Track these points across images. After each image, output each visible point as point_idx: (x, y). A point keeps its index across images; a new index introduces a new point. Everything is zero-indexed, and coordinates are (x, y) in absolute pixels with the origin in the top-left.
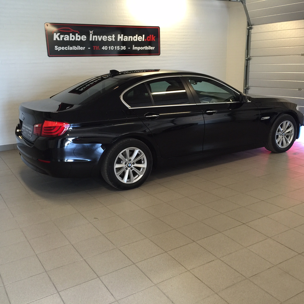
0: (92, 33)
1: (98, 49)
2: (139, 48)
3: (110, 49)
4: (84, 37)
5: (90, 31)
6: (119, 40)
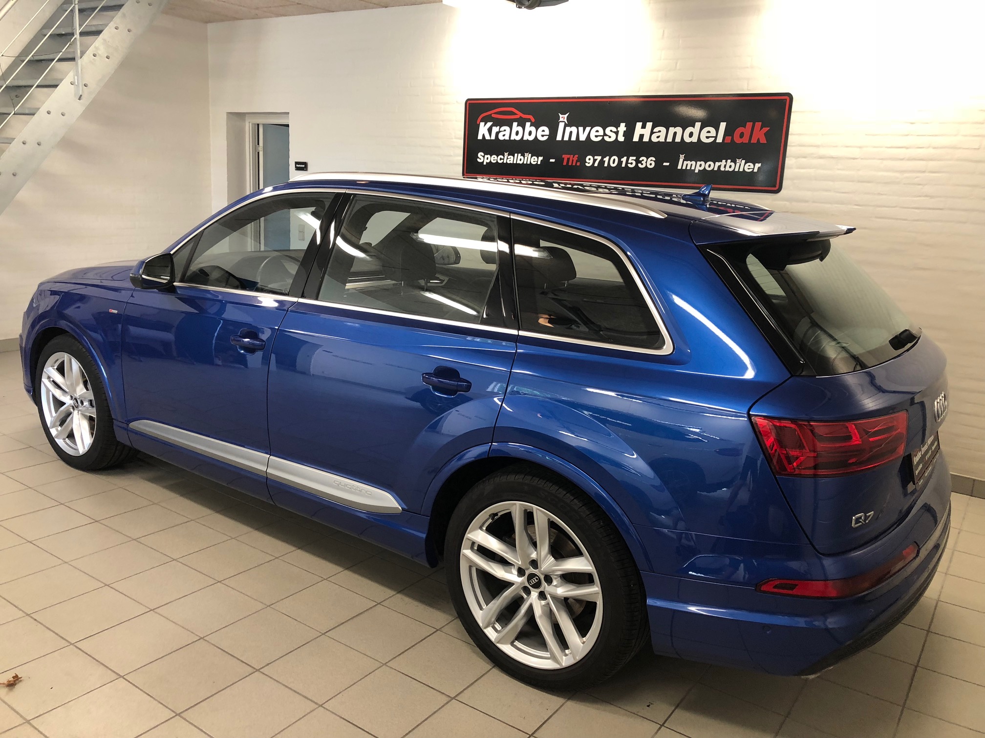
1: (574, 164)
2: (700, 166)
3: (606, 165)
4: (543, 131)
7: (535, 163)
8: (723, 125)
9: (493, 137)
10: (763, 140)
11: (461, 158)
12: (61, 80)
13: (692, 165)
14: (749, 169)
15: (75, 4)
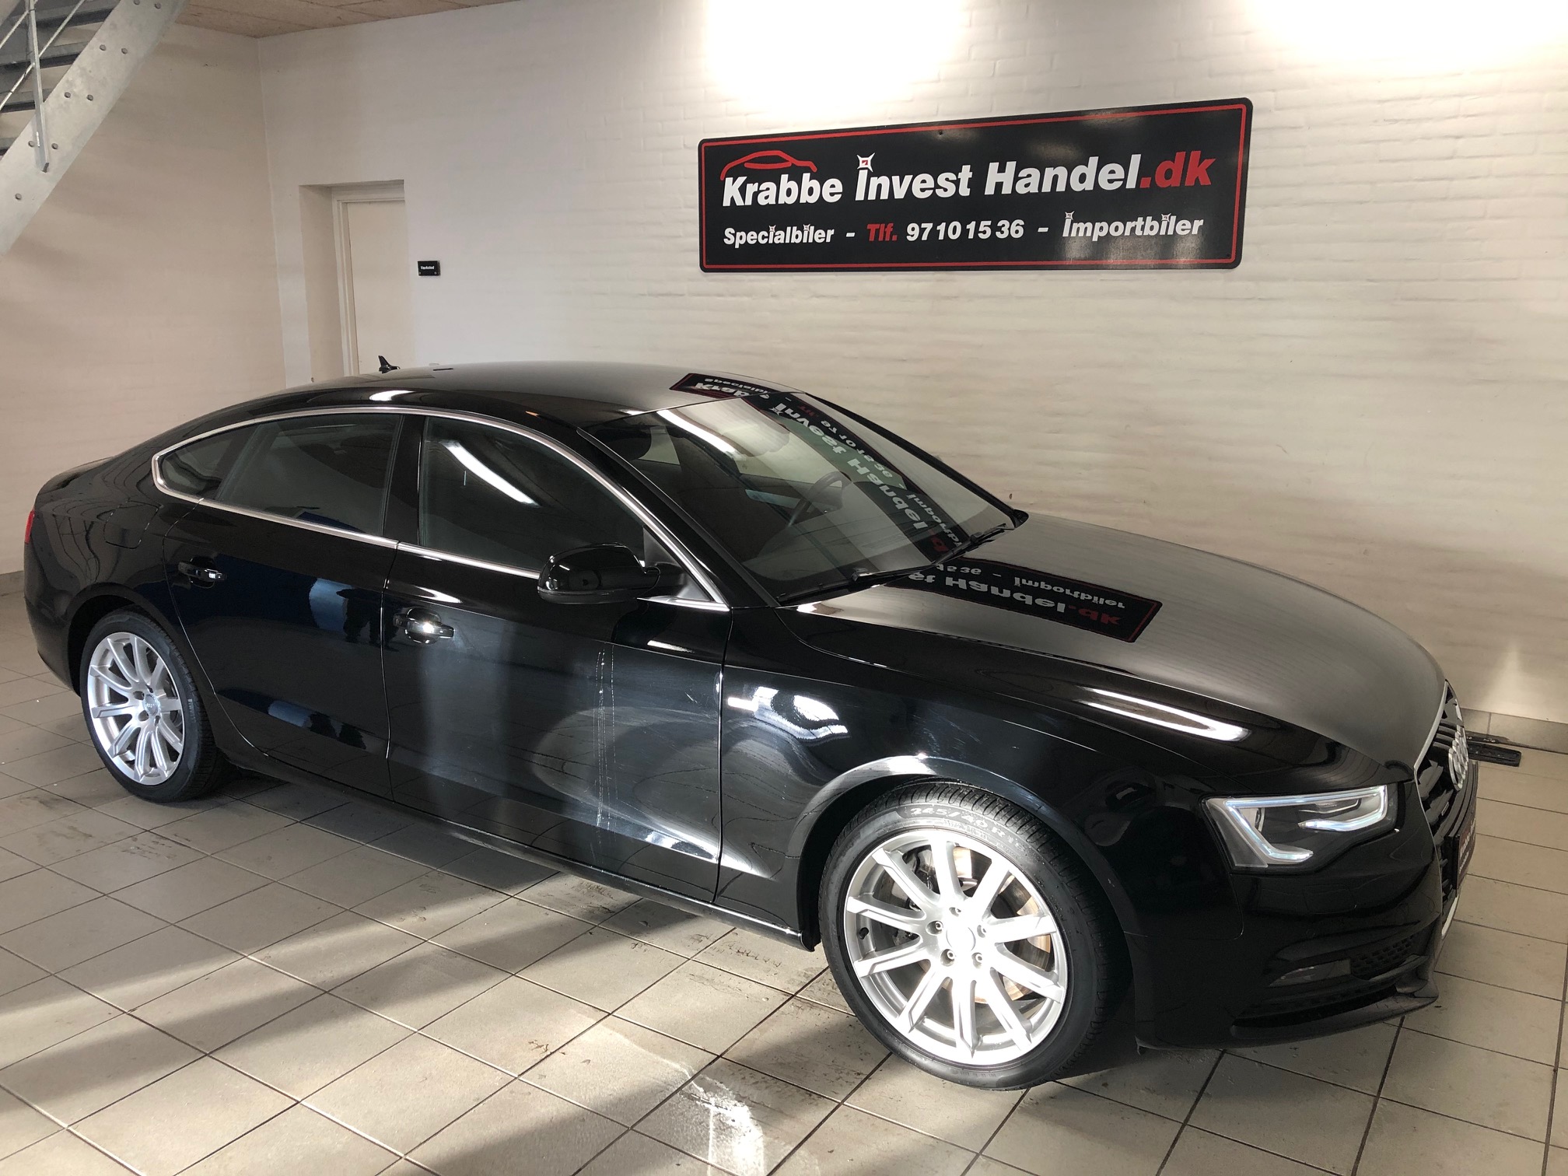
0: (869, 166)
1: (887, 239)
2: (1101, 229)
3: (941, 237)
4: (833, 186)
5: (861, 159)
6: (993, 193)
7: (823, 240)
8: (1136, 160)
9: (749, 202)
10: (1205, 181)
11: (695, 241)
12: (15, 139)
13: (1086, 228)
14: (1183, 230)
15: (30, 11)
